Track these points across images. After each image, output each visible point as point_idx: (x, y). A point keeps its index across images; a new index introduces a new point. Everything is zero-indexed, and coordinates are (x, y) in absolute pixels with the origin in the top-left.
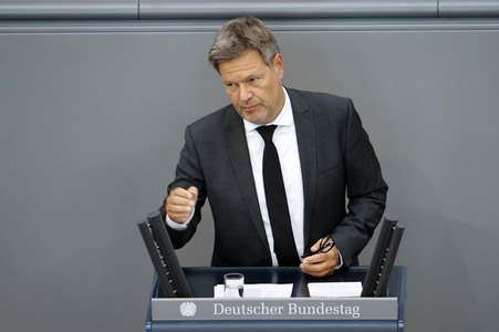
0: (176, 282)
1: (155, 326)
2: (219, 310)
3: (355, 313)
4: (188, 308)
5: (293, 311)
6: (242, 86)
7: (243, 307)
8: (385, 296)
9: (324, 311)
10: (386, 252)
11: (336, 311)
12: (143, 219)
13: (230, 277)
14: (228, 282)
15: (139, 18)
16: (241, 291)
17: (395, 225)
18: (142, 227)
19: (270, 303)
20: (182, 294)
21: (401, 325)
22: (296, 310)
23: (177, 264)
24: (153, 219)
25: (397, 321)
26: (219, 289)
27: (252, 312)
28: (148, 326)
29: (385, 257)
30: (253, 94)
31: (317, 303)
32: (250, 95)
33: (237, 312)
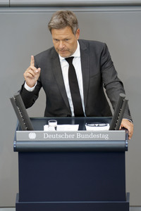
0: (27, 124)
1: (18, 143)
2: (46, 136)
3: (106, 137)
4: (32, 135)
5: (79, 137)
6: (61, 42)
7: (57, 135)
8: (119, 130)
9: (93, 137)
10: (120, 111)
11: (98, 137)
12: (12, 96)
13: (51, 122)
14: (50, 124)
16: (56, 128)
17: (124, 99)
18: (12, 100)
19: (69, 133)
20: (29, 129)
21: (127, 143)
22: (81, 136)
24: (16, 96)
25: (125, 141)
26: (46, 127)
27: (60, 137)
28: (15, 143)
29: (120, 113)
31: (89, 133)
32: (64, 46)
33: (54, 137)
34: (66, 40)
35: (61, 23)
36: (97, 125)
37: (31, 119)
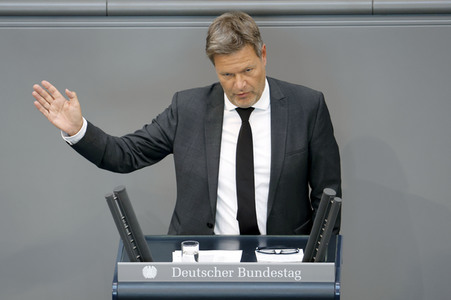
0: (139, 248)
1: (121, 287)
2: (177, 273)
3: (297, 276)
4: (149, 271)
5: (242, 274)
6: (238, 76)
7: (198, 270)
8: (324, 261)
9: (270, 275)
10: (325, 222)
11: (280, 275)
12: (110, 192)
13: (187, 244)
14: (185, 248)
15: (107, 14)
16: (196, 257)
17: (333, 199)
18: (109, 200)
19: (222, 267)
20: (144, 258)
21: (338, 287)
22: (247, 273)
23: (140, 232)
24: (119, 192)
25: (335, 284)
26: (176, 255)
27: (206, 275)
28: (115, 287)
29: (324, 227)
30: (247, 82)
31: (263, 267)
32: (245, 84)
33: (193, 275)
34: (246, 71)
35: (234, 41)
36: (278, 251)
37: (148, 239)
